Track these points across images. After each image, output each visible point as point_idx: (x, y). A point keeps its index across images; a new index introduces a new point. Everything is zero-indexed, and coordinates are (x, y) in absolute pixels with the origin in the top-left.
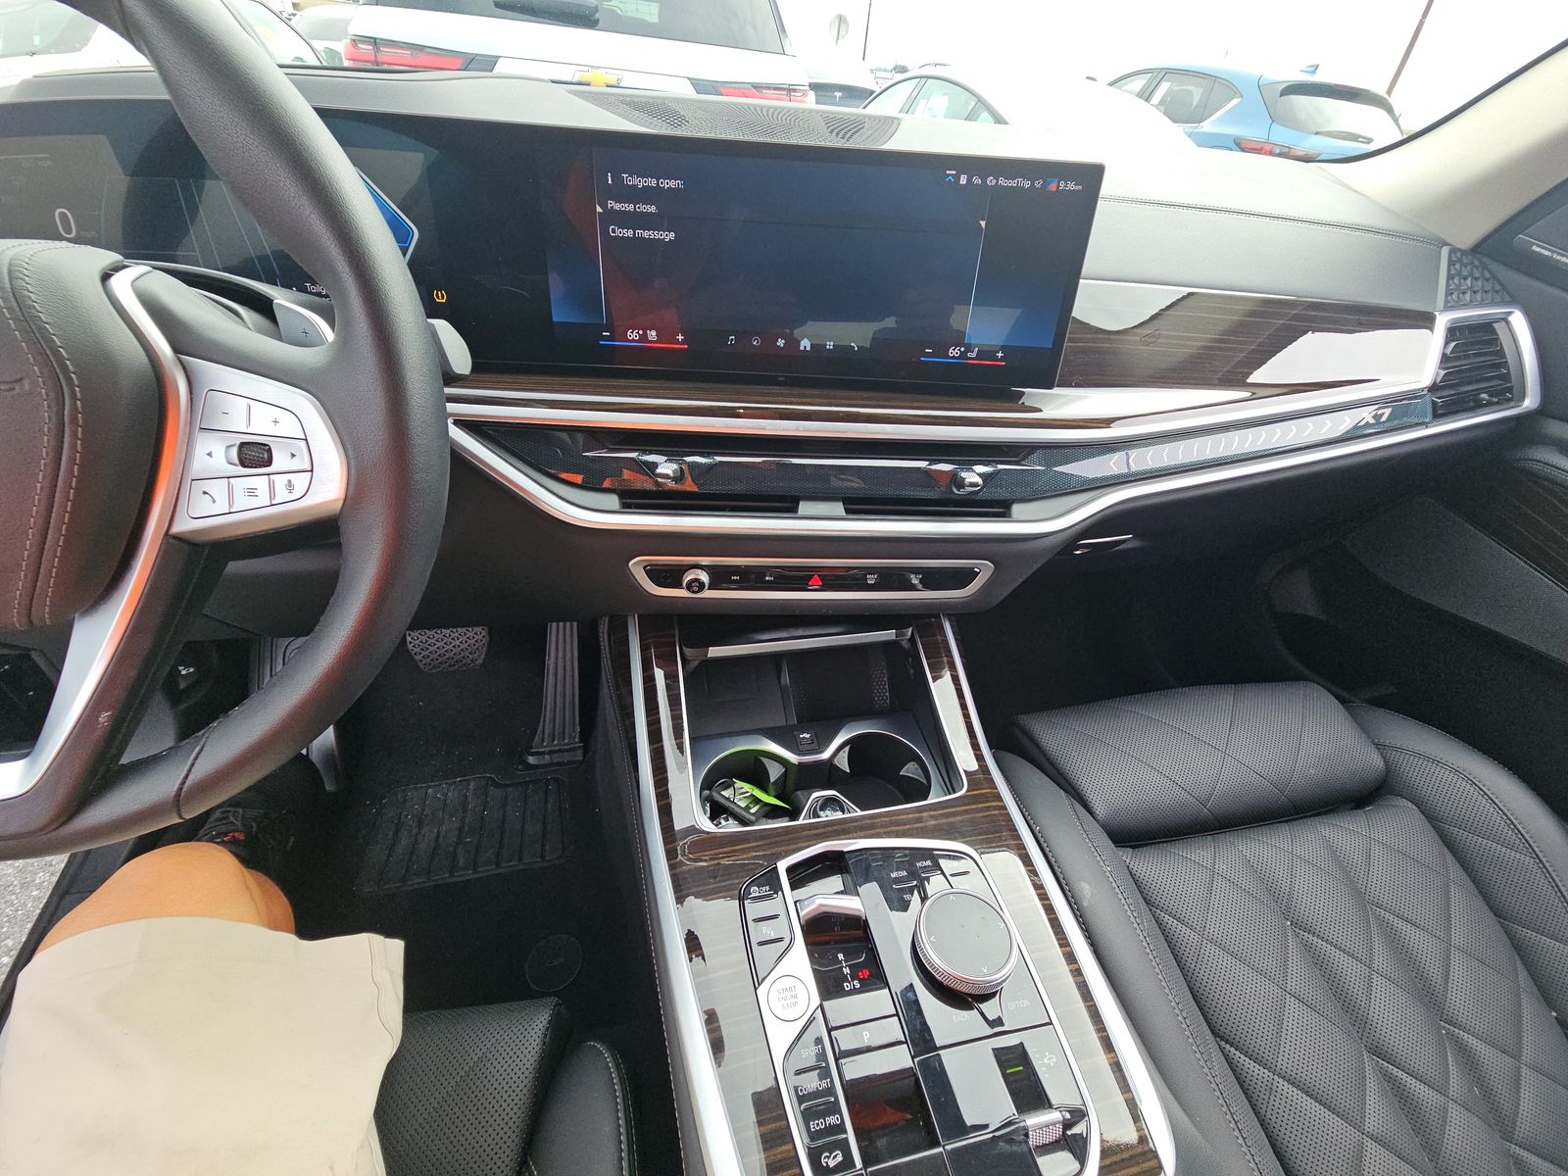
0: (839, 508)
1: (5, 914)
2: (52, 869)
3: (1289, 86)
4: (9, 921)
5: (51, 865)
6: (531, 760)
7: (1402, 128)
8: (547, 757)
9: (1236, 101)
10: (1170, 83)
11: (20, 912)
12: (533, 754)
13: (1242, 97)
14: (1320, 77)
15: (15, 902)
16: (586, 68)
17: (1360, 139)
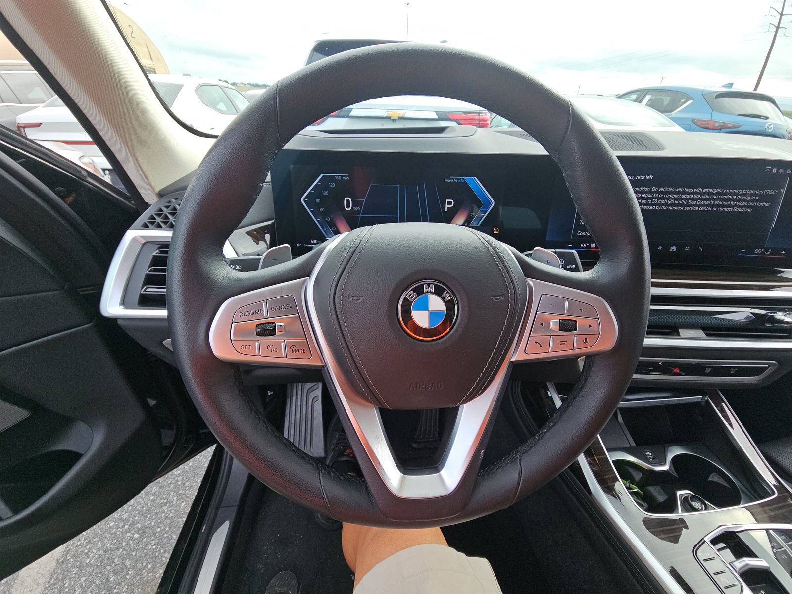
0: (702, 334)
1: (136, 509)
2: (160, 485)
3: (721, 94)
4: (139, 513)
5: (160, 483)
6: (415, 445)
7: (781, 109)
8: (423, 444)
9: (690, 102)
10: (650, 96)
11: (144, 509)
12: (416, 442)
13: (693, 99)
14: (735, 88)
15: (142, 502)
16: (390, 111)
17: (762, 117)
